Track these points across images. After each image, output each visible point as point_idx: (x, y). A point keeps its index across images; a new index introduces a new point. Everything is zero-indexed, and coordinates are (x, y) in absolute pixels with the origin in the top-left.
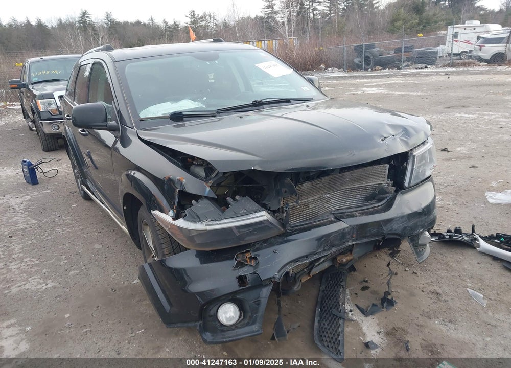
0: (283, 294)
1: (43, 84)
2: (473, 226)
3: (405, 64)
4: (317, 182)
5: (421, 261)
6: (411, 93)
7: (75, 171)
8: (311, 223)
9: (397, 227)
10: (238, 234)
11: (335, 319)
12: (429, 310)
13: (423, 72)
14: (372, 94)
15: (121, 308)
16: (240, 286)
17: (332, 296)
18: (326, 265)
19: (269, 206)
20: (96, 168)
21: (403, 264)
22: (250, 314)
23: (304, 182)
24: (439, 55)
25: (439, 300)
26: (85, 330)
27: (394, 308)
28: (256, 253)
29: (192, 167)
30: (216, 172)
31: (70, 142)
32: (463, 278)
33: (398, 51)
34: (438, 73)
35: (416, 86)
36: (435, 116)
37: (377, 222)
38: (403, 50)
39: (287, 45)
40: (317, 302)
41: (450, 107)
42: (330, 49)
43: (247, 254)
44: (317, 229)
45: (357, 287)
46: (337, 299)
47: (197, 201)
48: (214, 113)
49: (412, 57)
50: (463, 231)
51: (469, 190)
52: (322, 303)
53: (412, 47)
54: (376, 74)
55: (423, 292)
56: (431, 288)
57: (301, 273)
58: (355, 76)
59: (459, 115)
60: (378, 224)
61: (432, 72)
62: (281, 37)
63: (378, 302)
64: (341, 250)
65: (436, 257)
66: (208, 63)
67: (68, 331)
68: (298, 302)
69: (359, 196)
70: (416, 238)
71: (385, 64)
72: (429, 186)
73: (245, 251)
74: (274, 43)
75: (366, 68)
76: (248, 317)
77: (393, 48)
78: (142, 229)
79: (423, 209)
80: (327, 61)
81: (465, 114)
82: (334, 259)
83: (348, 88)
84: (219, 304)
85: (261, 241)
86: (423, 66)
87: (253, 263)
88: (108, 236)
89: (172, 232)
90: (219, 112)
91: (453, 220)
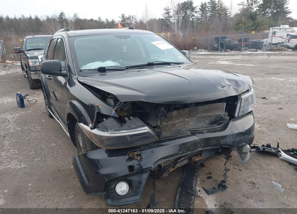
0: (157, 178)
1: (33, 51)
2: (278, 144)
3: (244, 49)
4: (182, 111)
5: (244, 162)
6: (247, 65)
7: (46, 101)
8: (176, 136)
9: (229, 141)
10: (130, 140)
11: (189, 195)
12: (248, 193)
13: (254, 53)
14: (223, 64)
15: (62, 182)
16: (130, 172)
17: (189, 181)
18: (186, 162)
19: (150, 124)
20: (57, 100)
21: (233, 164)
22: (135, 189)
23: (173, 111)
24: (264, 44)
25: (254, 187)
26: (39, 194)
27: (226, 190)
28: (141, 152)
29: (108, 99)
30: (120, 102)
31: (43, 83)
32: (270, 174)
33: (240, 41)
34: (263, 54)
35: (249, 61)
36: (259, 79)
37: (217, 137)
38: (243, 40)
39: (175, 35)
40: (179, 184)
41: (268, 74)
42: (200, 38)
43: (135, 152)
44: (179, 139)
45: (205, 177)
46: (191, 183)
47: (107, 119)
48: (124, 68)
49: (248, 45)
50: (272, 146)
51: (277, 122)
52: (182, 186)
53: (248, 39)
54: (227, 54)
55: (245, 182)
56: (250, 180)
57: (170, 166)
58: (214, 54)
59: (274, 78)
60: (218, 138)
61: (259, 53)
62: (173, 31)
63: (217, 187)
64: (194, 153)
65: (254, 161)
66: (123, 40)
67: (29, 194)
68: (168, 184)
69: (207, 121)
70: (241, 149)
71: (232, 48)
72: (250, 117)
73: (134, 150)
74: (168, 34)
75: (221, 50)
76: (134, 191)
77: (237, 39)
78: (77, 135)
79: (246, 131)
80: (198, 45)
81: (278, 78)
82: (190, 159)
83: (209, 61)
84: (117, 182)
85: (145, 145)
86: (255, 50)
87: (139, 158)
88: (61, 139)
89: (90, 137)
90: (127, 68)
91: (266, 139)
